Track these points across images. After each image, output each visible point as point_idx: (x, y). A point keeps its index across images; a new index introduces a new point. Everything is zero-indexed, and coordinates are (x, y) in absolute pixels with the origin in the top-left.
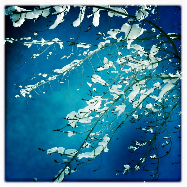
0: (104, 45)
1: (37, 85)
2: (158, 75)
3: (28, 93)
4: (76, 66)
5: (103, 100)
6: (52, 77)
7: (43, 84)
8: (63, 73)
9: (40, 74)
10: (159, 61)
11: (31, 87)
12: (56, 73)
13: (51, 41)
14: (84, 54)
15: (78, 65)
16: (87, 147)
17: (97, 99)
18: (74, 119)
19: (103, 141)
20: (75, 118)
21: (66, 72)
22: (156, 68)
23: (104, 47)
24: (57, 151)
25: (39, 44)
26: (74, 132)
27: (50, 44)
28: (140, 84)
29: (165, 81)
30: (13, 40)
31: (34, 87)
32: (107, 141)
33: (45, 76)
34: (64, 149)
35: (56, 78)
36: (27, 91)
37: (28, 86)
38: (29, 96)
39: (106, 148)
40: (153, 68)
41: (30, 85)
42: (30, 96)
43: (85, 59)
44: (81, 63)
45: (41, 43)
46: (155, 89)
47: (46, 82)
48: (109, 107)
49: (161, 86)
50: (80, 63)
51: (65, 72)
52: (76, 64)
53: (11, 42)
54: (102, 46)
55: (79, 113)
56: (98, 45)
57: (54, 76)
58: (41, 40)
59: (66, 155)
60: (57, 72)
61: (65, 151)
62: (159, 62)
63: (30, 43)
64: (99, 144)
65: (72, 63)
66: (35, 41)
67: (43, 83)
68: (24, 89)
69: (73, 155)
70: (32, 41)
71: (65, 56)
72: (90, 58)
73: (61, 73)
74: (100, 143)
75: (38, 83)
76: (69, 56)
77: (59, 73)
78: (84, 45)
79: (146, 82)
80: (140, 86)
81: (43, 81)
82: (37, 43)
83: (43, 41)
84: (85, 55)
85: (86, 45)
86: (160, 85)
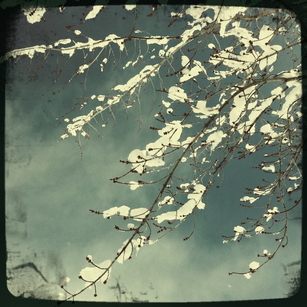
0: (191, 34)
1: (92, 115)
2: (276, 76)
3: (80, 129)
4: (148, 76)
5: (183, 126)
6: (113, 99)
7: (100, 112)
8: (130, 90)
9: (93, 97)
10: (278, 50)
11: (82, 119)
12: (118, 92)
13: (103, 40)
14: (160, 55)
15: (153, 75)
16: (168, 203)
17: (172, 126)
18: (137, 162)
19: (194, 192)
20: (140, 160)
21: (134, 89)
22: (274, 64)
23: (192, 39)
24: (119, 213)
25: (86, 48)
26: (140, 182)
27: (103, 45)
28: (246, 94)
29: (289, 84)
30: (44, 48)
31: (88, 118)
32: (201, 192)
33: (101, 98)
34: (129, 209)
35: (119, 99)
36: (77, 126)
37: (78, 118)
38: (82, 134)
39: (201, 202)
40: (268, 65)
41: (81, 117)
42: (84, 134)
43: (162, 63)
44: (156, 71)
45: (88, 45)
46: (274, 100)
47: (104, 109)
48: (194, 138)
49: (284, 93)
50: (154, 70)
51: (132, 88)
52: (148, 73)
53: (43, 51)
54: (189, 36)
55: (147, 150)
56: (182, 37)
57: (115, 98)
58: (87, 41)
59: (132, 217)
60: (119, 90)
61: (130, 211)
62: (277, 52)
63: (72, 49)
64: (188, 198)
65: (141, 73)
66: (79, 45)
67: (99, 110)
68: (73, 123)
69: (143, 217)
70: (74, 45)
71: (129, 63)
72: (170, 59)
73: (126, 91)
74: (190, 196)
75: (93, 111)
76: (136, 62)
77: (123, 91)
78: (158, 38)
79: (257, 90)
80: (247, 97)
81: (100, 108)
82: (82, 47)
83: (91, 41)
84: (162, 55)
85: (161, 39)
86: (282, 92)
